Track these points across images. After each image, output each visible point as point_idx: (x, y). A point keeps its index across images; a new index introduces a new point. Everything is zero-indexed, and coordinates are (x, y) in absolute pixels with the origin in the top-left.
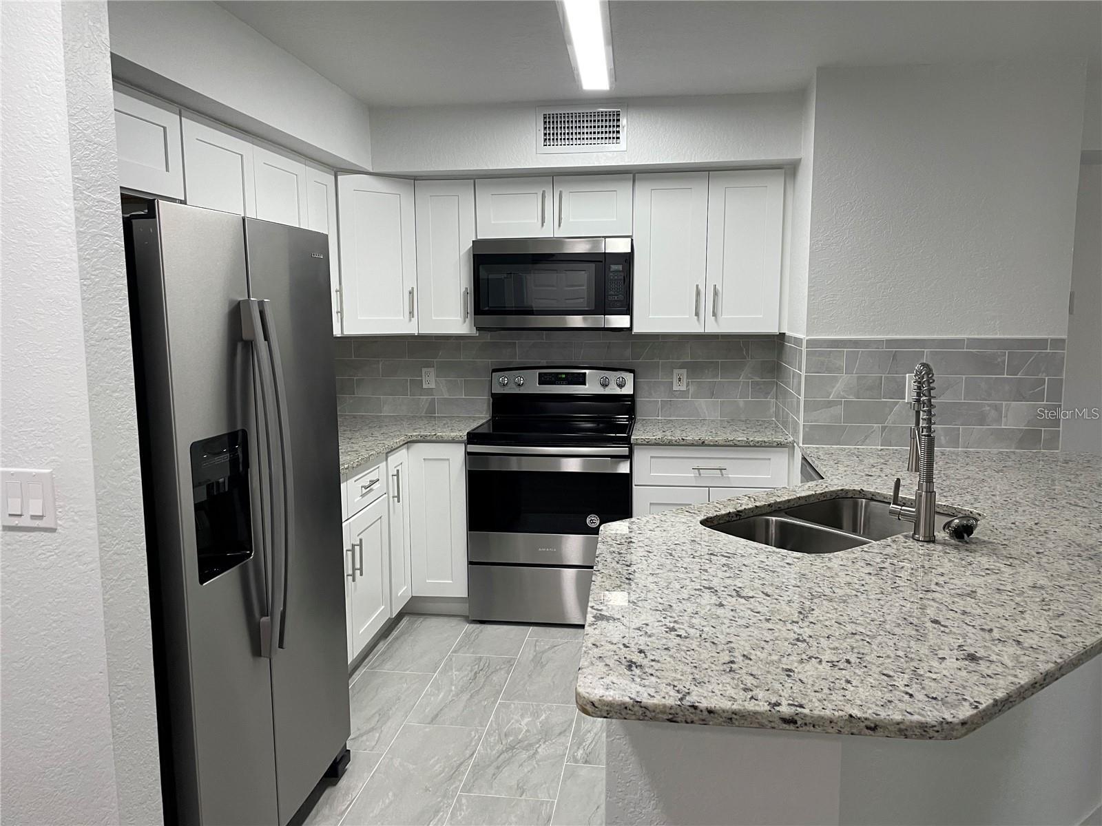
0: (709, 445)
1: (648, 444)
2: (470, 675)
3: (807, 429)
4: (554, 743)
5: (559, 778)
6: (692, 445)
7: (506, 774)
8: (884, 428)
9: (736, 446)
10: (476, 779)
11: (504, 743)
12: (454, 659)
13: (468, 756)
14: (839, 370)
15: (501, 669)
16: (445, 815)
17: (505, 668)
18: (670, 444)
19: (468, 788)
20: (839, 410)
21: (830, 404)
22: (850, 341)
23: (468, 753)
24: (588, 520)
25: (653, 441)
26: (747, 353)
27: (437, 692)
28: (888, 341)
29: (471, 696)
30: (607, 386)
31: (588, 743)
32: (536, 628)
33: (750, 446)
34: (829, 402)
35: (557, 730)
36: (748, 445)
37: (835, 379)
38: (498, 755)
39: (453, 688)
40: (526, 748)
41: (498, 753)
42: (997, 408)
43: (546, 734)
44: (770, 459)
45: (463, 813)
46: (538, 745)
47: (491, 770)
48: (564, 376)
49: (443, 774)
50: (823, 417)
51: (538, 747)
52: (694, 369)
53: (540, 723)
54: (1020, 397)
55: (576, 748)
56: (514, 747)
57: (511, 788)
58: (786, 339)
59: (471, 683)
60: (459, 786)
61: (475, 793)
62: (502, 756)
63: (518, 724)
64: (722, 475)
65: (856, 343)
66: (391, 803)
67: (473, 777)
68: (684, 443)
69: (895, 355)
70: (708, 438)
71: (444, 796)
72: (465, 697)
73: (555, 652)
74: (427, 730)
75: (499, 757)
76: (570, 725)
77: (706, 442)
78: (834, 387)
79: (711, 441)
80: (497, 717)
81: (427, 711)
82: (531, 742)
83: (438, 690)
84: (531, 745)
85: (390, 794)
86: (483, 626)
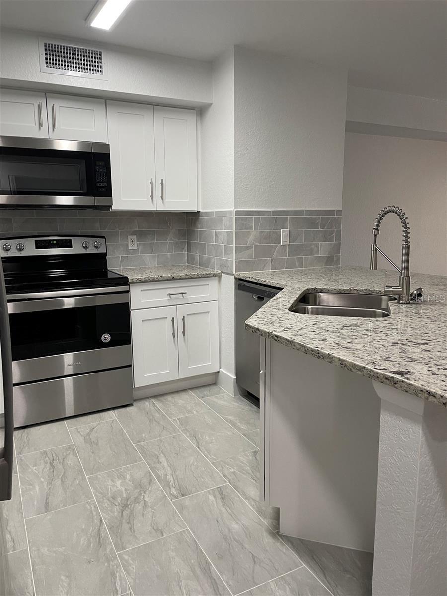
0: (177, 279)
1: (140, 282)
2: (47, 466)
3: (237, 263)
4: (151, 491)
5: (176, 512)
6: (167, 280)
7: (139, 525)
8: (272, 260)
9: (192, 278)
10: (121, 537)
11: (117, 504)
12: (23, 458)
13: (99, 523)
14: (251, 228)
15: (67, 455)
16: (122, 574)
17: (70, 453)
18: (153, 281)
19: (120, 546)
20: (252, 251)
21: (248, 248)
22: (256, 211)
23: (97, 521)
24: (103, 338)
25: (143, 280)
26: (170, 224)
27: (31, 487)
28: (273, 211)
29: (62, 480)
30: (87, 248)
31: (172, 482)
32: (69, 421)
33: (200, 278)
34: (247, 247)
35: (145, 481)
36: (198, 277)
37: (249, 234)
38: (121, 514)
39: (42, 479)
40: (136, 500)
41: (119, 512)
42: (317, 246)
43: (140, 487)
44: (208, 284)
45: (134, 567)
46: (142, 497)
47: (126, 527)
48: (55, 242)
49: (92, 545)
50: (245, 256)
51: (144, 497)
52: (141, 235)
53: (130, 481)
54: (325, 240)
55: (168, 488)
56: (127, 504)
57: (150, 532)
58: (200, 214)
59: (53, 471)
60: (112, 548)
61: (129, 548)
62: (124, 514)
63: (115, 488)
64: (183, 297)
65: (258, 213)
66: (69, 584)
67: (117, 537)
68: (162, 279)
69: (276, 219)
70: (175, 275)
71: (108, 561)
72: (58, 482)
73: (96, 432)
74: (49, 517)
75: (122, 514)
76: (151, 475)
77: (175, 277)
78: (249, 238)
79: (178, 276)
80: (95, 488)
81: (35, 503)
82: (135, 496)
83: (31, 485)
84: (136, 498)
85: (63, 577)
86: (26, 430)
